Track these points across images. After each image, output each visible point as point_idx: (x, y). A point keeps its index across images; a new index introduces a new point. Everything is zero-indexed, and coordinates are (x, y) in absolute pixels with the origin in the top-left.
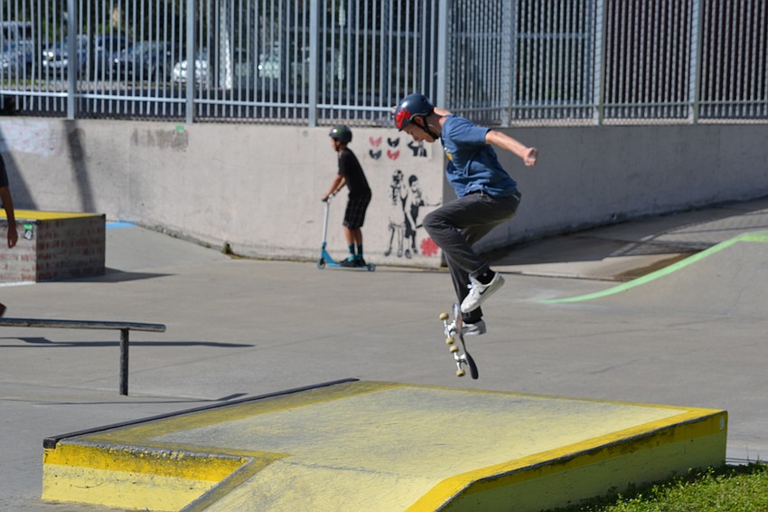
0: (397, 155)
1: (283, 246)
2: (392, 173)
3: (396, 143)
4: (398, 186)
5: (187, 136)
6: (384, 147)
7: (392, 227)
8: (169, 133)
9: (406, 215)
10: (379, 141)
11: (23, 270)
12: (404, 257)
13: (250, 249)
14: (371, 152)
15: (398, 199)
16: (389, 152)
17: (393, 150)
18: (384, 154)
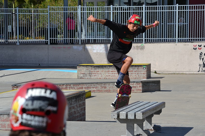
0: (201, 49)
1: (170, 71)
2: (200, 53)
3: (201, 46)
4: (201, 56)
5: (144, 47)
6: (197, 47)
7: (200, 65)
8: (139, 46)
9: (203, 62)
10: (196, 45)
11: (143, 76)
12: (203, 72)
13: (161, 72)
14: (194, 48)
15: (201, 59)
16: (199, 48)
17: (200, 48)
18: (197, 48)
